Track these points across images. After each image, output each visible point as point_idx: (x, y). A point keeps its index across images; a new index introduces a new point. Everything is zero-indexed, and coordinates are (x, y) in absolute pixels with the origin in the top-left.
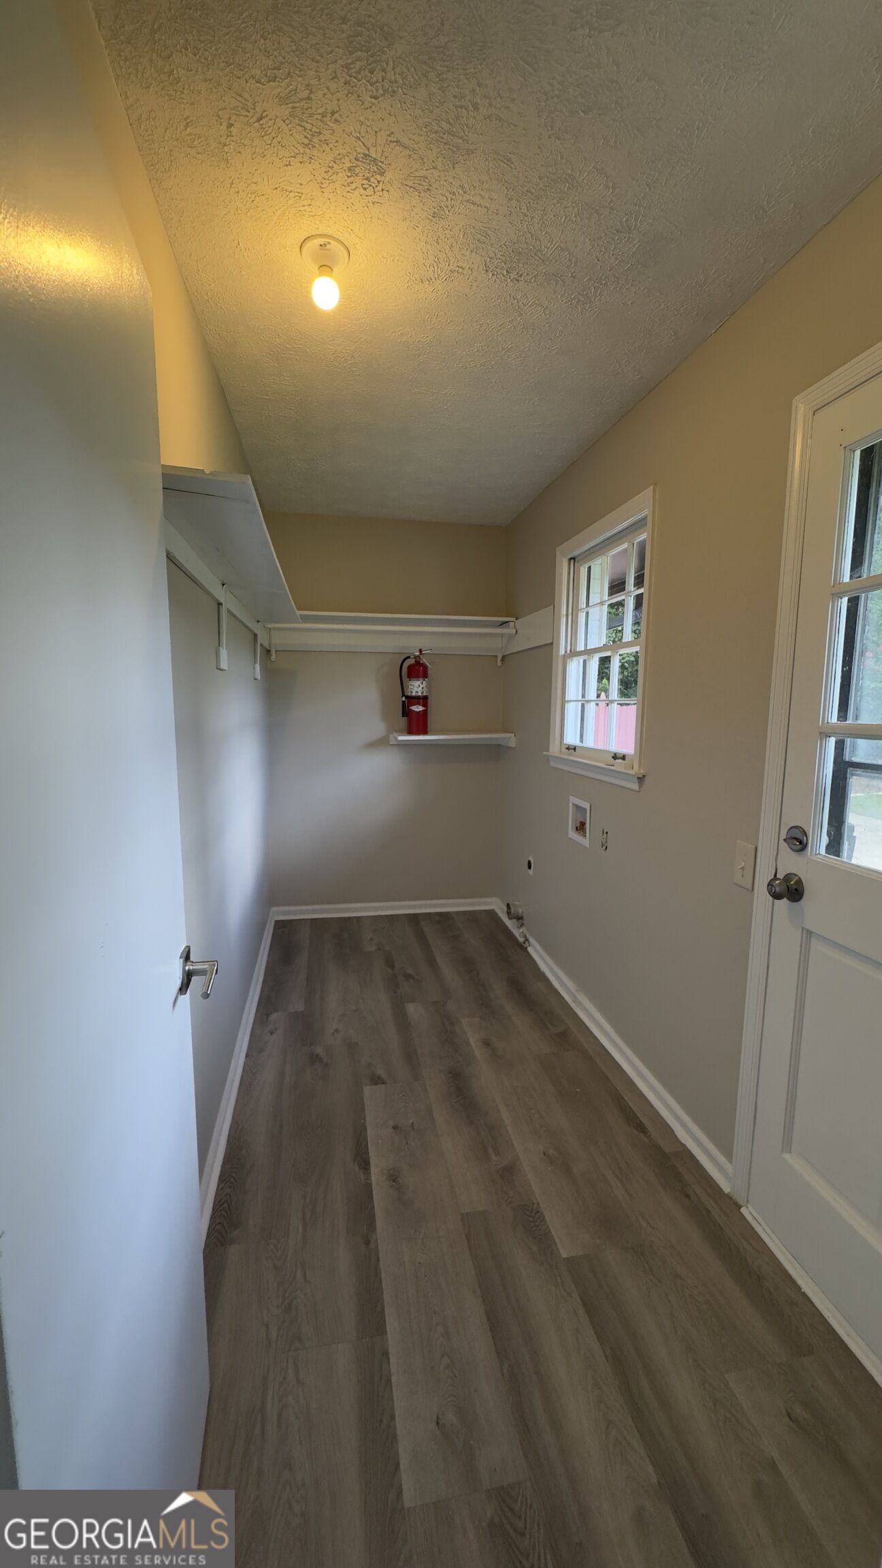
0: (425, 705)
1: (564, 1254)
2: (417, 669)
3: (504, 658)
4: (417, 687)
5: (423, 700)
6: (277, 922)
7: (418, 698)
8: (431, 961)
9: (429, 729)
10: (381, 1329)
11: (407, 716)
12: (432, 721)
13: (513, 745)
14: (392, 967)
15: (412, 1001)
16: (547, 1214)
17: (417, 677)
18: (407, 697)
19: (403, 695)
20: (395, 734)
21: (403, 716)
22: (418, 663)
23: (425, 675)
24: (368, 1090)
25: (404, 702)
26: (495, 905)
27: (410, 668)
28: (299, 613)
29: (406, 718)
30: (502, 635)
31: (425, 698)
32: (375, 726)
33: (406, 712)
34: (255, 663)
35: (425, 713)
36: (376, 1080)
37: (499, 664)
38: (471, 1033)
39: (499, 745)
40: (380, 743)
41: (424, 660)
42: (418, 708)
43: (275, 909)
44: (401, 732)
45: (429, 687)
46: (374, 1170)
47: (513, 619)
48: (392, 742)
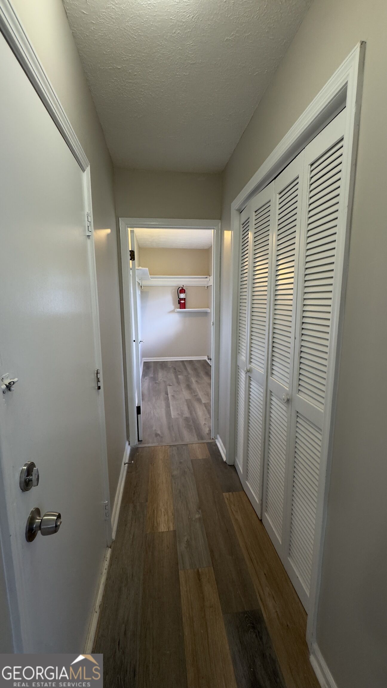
0: (185, 301)
1: (203, 402)
2: (182, 291)
3: (207, 287)
4: (182, 296)
5: (184, 299)
6: (144, 362)
7: (182, 299)
8: (186, 369)
9: (186, 307)
10: (169, 407)
11: (180, 304)
12: (187, 305)
13: (209, 312)
14: (175, 370)
15: (180, 375)
16: (202, 400)
17: (182, 293)
18: (180, 299)
19: (179, 298)
20: (176, 309)
21: (179, 304)
22: (182, 289)
23: (184, 292)
24: (168, 387)
25: (179, 300)
26: (206, 358)
27: (180, 290)
28: (150, 276)
29: (179, 305)
30: (207, 281)
31: (185, 299)
32: (172, 307)
33: (179, 303)
34: (139, 291)
35: (185, 303)
36: (170, 385)
37: (206, 288)
38: (193, 380)
39: (206, 312)
40: (173, 311)
41: (184, 288)
42: (183, 302)
43: (143, 358)
44: (178, 308)
45: (186, 296)
46: (169, 396)
47: (209, 276)
48: (176, 311)
